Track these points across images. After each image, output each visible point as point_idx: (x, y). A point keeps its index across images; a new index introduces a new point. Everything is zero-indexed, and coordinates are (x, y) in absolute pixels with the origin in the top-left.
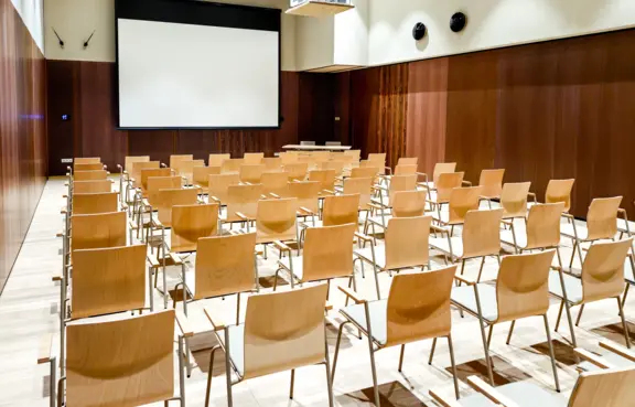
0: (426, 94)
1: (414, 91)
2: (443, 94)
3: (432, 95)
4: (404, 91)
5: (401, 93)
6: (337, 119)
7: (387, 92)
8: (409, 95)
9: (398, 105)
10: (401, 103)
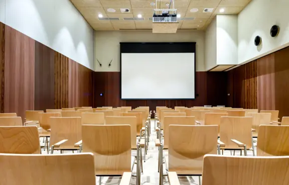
0: (264, 76)
1: (260, 75)
2: (273, 75)
3: (267, 76)
4: (255, 76)
5: (254, 77)
6: (229, 95)
7: (248, 78)
8: (258, 77)
9: (253, 84)
10: (254, 82)
